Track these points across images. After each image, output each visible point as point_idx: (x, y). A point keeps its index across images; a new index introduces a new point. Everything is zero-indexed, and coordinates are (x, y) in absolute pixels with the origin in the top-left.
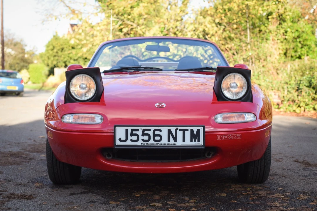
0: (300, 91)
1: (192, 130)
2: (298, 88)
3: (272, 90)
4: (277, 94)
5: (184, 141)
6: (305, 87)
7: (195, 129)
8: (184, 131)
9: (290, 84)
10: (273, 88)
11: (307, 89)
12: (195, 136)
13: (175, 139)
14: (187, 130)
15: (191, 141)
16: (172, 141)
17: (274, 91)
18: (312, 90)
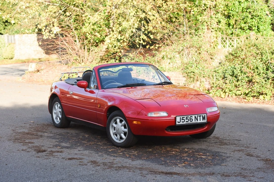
0: (225, 79)
1: (203, 116)
2: (224, 76)
3: (204, 77)
4: (208, 81)
5: (200, 120)
6: (229, 75)
7: (204, 115)
8: (200, 116)
9: (218, 73)
10: (205, 76)
11: (230, 77)
12: (204, 118)
13: (197, 120)
14: (201, 116)
15: (203, 120)
16: (196, 121)
17: (205, 78)
18: (235, 78)
